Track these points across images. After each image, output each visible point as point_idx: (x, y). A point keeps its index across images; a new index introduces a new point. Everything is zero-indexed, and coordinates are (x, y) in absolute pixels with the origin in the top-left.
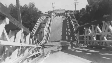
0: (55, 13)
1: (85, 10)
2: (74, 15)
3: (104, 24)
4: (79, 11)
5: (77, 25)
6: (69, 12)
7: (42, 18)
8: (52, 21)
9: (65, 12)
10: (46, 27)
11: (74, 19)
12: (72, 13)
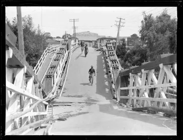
0: (77, 41)
1: (138, 37)
2: (114, 47)
3: (161, 70)
4: (126, 40)
5: (117, 68)
6: (105, 42)
7: (52, 48)
8: (70, 56)
9: (98, 40)
10: (58, 68)
11: (113, 55)
12: (110, 43)
